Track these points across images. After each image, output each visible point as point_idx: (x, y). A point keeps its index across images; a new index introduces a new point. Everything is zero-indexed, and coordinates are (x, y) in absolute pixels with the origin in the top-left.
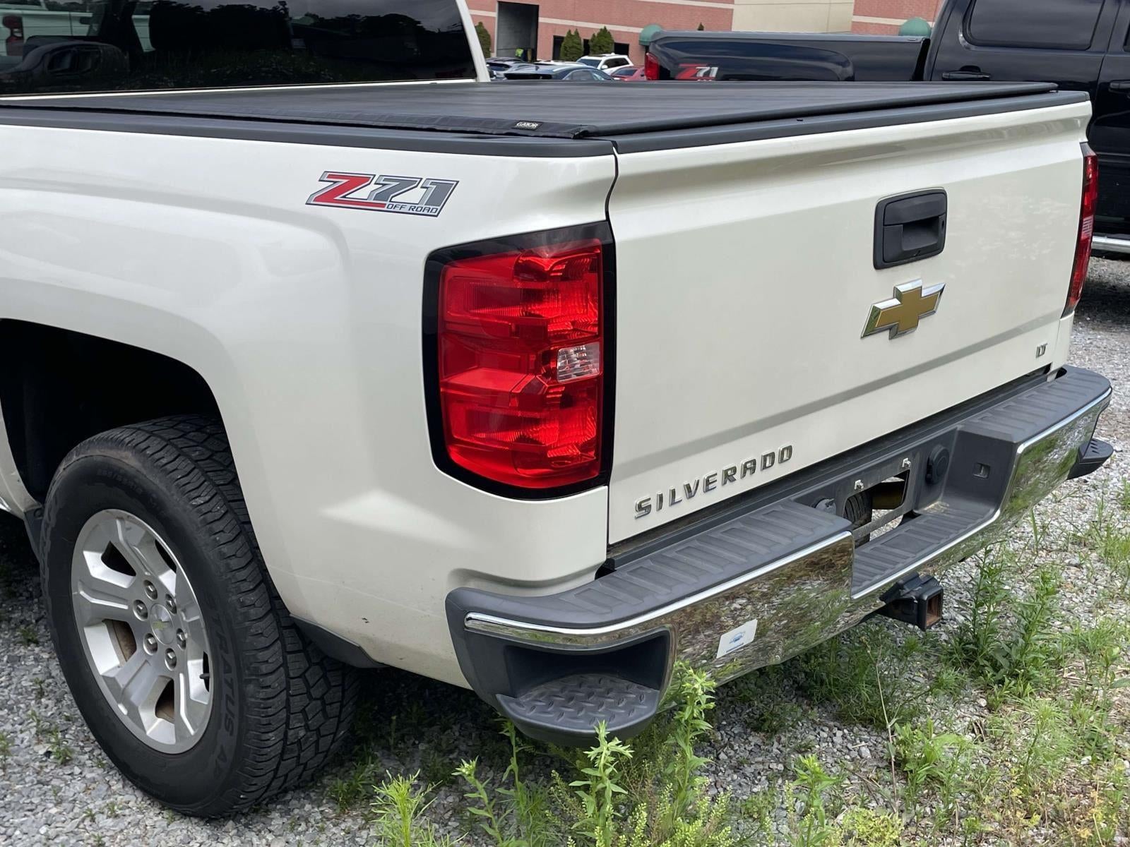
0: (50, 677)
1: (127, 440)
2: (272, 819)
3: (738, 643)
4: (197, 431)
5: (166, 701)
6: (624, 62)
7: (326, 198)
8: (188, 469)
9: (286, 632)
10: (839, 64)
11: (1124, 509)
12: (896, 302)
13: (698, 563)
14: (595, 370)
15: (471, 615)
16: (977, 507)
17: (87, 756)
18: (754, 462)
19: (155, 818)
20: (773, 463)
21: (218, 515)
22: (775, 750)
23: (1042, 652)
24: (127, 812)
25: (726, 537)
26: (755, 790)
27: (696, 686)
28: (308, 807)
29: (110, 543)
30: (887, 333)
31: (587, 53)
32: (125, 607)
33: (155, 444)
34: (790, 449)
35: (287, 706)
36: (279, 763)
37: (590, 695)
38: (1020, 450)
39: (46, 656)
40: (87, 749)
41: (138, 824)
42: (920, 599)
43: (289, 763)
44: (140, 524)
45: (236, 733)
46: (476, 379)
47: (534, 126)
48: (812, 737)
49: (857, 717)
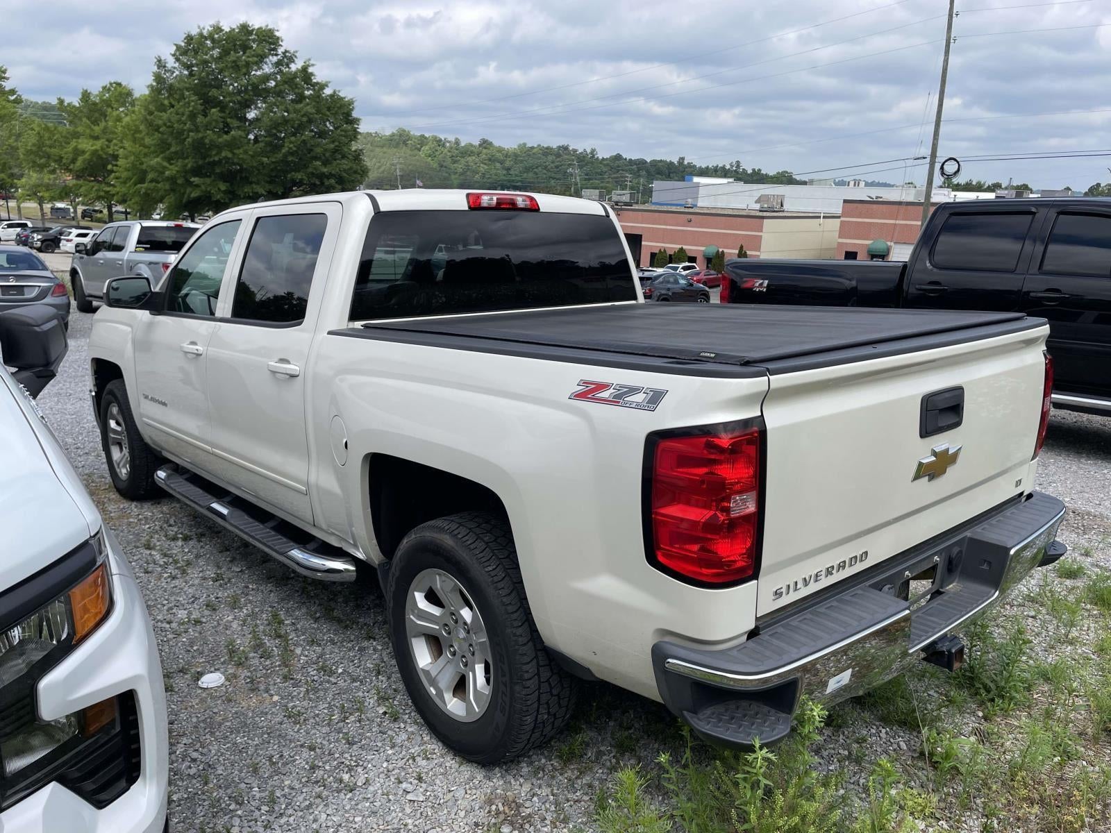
0: (383, 662)
1: (446, 528)
2: (522, 768)
3: (840, 684)
4: (486, 523)
5: (460, 687)
6: (693, 267)
7: (581, 396)
8: (483, 548)
9: (539, 653)
10: (847, 279)
11: (1060, 577)
12: (933, 458)
13: (814, 631)
14: (751, 508)
15: (670, 660)
16: (983, 588)
17: (407, 716)
18: (845, 562)
19: (451, 762)
20: (856, 562)
21: (500, 578)
22: (841, 740)
23: (1020, 681)
24: (434, 756)
25: (828, 612)
26: (831, 768)
27: (815, 714)
28: (543, 761)
29: (431, 587)
30: (927, 478)
31: (670, 263)
32: (437, 627)
33: (463, 531)
34: (866, 553)
35: (539, 700)
36: (531, 736)
37: (745, 716)
38: (1012, 552)
39: (380, 648)
40: (407, 712)
41: (441, 765)
42: (949, 651)
43: (537, 735)
44: (451, 579)
45: (507, 714)
46: (674, 511)
47: (713, 355)
48: (866, 733)
49: (896, 721)
